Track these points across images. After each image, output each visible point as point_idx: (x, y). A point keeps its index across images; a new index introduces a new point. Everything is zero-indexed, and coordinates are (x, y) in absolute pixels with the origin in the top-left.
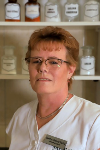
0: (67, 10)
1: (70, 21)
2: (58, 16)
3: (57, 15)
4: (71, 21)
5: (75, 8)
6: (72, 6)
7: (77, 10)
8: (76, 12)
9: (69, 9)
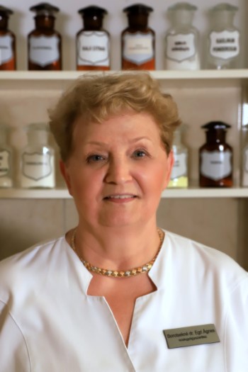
0: (214, 44)
1: (219, 67)
2: (196, 56)
3: (194, 56)
4: (222, 68)
5: (233, 41)
6: (226, 35)
7: (236, 44)
8: (235, 49)
9: (219, 41)
